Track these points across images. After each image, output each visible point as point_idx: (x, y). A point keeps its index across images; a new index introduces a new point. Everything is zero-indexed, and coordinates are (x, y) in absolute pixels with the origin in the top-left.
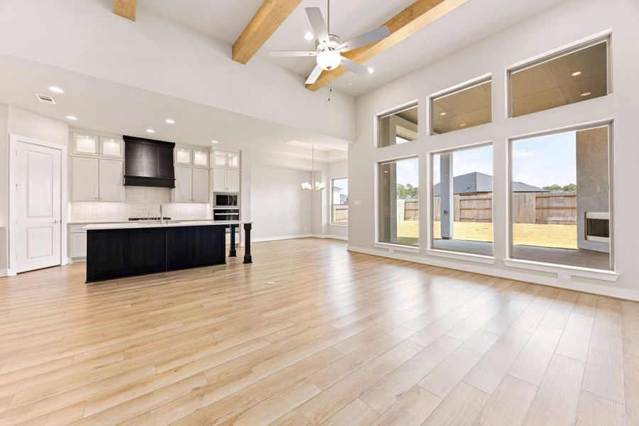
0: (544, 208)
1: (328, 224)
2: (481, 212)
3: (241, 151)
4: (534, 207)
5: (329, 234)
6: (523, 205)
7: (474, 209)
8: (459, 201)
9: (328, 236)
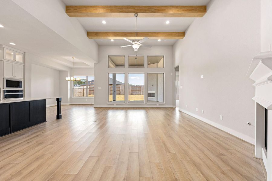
1: (71, 97)
3: (25, 53)
5: (71, 102)
9: (70, 104)
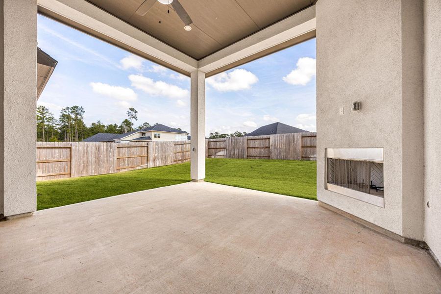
0: (307, 147)
2: (262, 150)
4: (300, 146)
6: (293, 143)
7: (257, 148)
8: (246, 141)
